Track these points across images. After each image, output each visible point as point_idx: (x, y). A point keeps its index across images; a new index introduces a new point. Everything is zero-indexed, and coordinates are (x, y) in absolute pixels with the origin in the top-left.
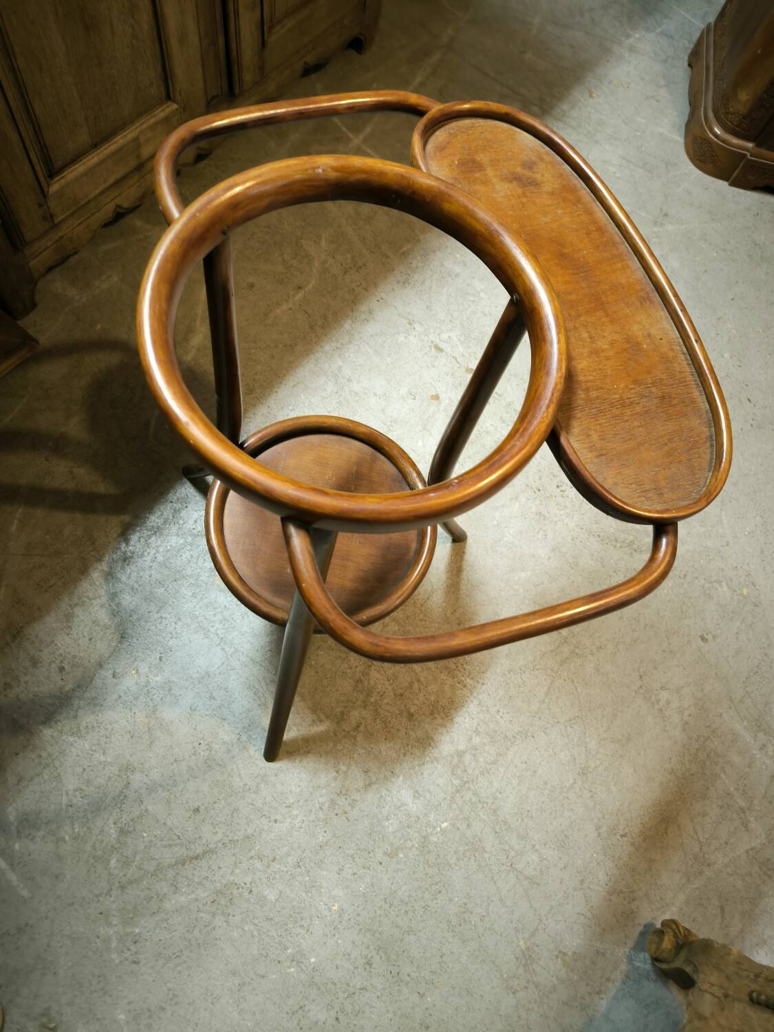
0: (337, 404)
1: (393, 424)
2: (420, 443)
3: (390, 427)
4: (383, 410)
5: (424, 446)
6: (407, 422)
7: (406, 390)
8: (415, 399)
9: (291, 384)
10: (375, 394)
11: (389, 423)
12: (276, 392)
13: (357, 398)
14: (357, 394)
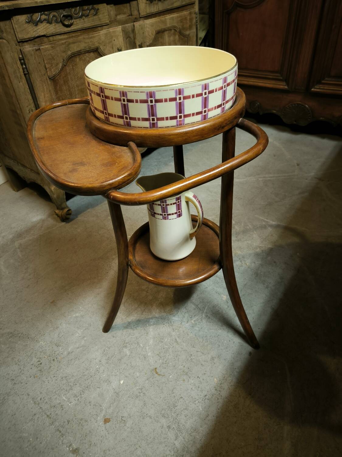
0: (177, 405)
1: (139, 394)
2: (122, 382)
3: (141, 391)
4: (145, 404)
5: (120, 381)
6: (129, 397)
7: (127, 425)
8: (122, 417)
9: (210, 418)
10: (151, 417)
11: (142, 394)
12: (219, 409)
13: (163, 412)
14: (163, 416)
